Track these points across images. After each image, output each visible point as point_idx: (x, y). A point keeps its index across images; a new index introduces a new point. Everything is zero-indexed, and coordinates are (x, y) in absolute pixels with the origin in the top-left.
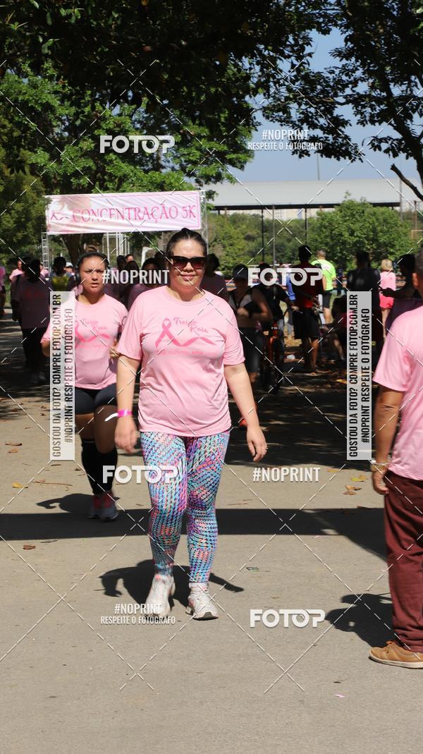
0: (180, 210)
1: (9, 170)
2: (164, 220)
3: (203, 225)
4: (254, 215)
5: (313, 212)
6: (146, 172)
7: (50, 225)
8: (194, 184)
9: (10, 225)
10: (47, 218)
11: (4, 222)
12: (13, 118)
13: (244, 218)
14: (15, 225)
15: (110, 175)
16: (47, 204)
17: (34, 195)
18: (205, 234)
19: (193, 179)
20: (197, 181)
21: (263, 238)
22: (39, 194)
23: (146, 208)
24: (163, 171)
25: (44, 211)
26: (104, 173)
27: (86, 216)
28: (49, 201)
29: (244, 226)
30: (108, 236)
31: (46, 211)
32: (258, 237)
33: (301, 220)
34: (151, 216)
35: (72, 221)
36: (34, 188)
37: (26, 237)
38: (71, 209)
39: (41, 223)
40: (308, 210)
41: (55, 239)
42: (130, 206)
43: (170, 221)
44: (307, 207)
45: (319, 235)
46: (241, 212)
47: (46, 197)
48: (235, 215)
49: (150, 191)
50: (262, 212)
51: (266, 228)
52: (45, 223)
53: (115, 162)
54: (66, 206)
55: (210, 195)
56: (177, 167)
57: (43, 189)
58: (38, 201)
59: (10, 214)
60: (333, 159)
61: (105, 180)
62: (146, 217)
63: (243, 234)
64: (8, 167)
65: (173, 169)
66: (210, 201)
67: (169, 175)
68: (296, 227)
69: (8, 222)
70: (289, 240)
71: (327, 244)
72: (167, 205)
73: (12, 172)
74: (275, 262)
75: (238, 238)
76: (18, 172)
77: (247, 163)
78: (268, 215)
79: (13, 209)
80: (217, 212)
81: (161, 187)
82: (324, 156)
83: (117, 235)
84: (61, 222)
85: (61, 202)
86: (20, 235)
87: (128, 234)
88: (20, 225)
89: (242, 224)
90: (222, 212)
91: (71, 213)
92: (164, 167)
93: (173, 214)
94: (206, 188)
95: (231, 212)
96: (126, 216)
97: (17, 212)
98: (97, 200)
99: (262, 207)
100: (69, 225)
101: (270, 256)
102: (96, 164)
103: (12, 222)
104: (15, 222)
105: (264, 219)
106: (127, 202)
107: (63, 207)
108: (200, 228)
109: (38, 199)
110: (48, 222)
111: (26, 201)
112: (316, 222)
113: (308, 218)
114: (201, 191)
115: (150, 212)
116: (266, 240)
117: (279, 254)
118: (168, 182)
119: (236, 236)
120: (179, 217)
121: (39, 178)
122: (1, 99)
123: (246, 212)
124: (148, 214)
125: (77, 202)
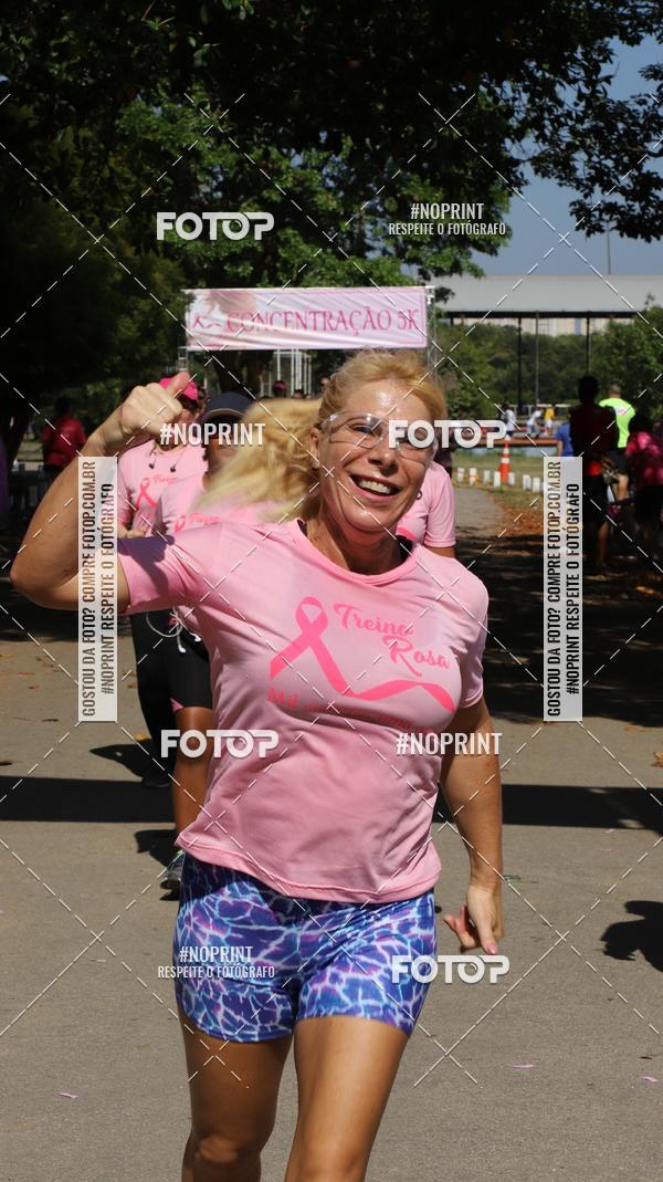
0: (395, 317)
1: (133, 248)
2: (369, 331)
3: (430, 344)
4: (507, 327)
5: (600, 325)
6: (341, 257)
7: (191, 337)
8: (416, 277)
9: (130, 334)
10: (188, 324)
11: (123, 329)
12: (141, 168)
13: (489, 331)
14: (138, 334)
15: (285, 262)
16: (188, 303)
17: (169, 289)
18: (432, 355)
19: (415, 268)
20: (421, 272)
21: (520, 364)
22: (176, 286)
23: (341, 313)
24: (370, 255)
25: (183, 314)
26: (277, 257)
27: (248, 323)
28: (191, 299)
29: (490, 344)
30: (278, 355)
31: (187, 315)
32: (513, 361)
33: (580, 336)
34: (349, 326)
35: (226, 331)
36: (169, 277)
37: (154, 353)
38: (225, 311)
39: (178, 334)
40: (591, 320)
41: (198, 358)
42: (315, 307)
43: (378, 333)
44: (589, 315)
45: (609, 360)
46: (484, 321)
47: (187, 291)
48: (478, 326)
49: (347, 286)
50: (520, 322)
51: (526, 347)
52: (184, 332)
53: (293, 240)
54: (217, 306)
55: (442, 294)
56: (391, 249)
57: (183, 280)
58: (175, 298)
59: (132, 316)
60: (640, 241)
61: (276, 270)
62: (341, 325)
63: (489, 356)
64: (132, 245)
65: (384, 252)
66: (441, 305)
67: (378, 262)
68: (572, 347)
69: (129, 329)
70: (560, 368)
71: (621, 375)
72: (375, 309)
73: (138, 252)
74: (538, 400)
75: (481, 362)
76: (147, 252)
77: (502, 247)
78: (528, 327)
79: (136, 308)
80: (448, 320)
81: (363, 281)
82: (625, 236)
83: (293, 353)
84: (209, 331)
85: (211, 300)
86: (145, 349)
87: (309, 352)
88: (147, 334)
89: (487, 341)
90: (457, 321)
91: (224, 318)
92: (370, 248)
93: (384, 323)
94: (435, 283)
95: (470, 322)
96: (310, 323)
97: (143, 313)
98: (263, 298)
99: (520, 315)
100: (220, 337)
101: (530, 392)
102: (265, 243)
103: (134, 329)
104: (139, 329)
105: (522, 333)
106: (313, 302)
107: (213, 306)
108: (425, 345)
109: (173, 294)
110: (189, 331)
112: (604, 339)
113: (591, 332)
114: (427, 287)
115: (347, 318)
116: (523, 366)
117: (544, 389)
118: (376, 273)
119: (477, 359)
120: (393, 328)
121: (176, 263)
122: (125, 139)
123: (495, 322)
124: (344, 321)
125: (235, 301)
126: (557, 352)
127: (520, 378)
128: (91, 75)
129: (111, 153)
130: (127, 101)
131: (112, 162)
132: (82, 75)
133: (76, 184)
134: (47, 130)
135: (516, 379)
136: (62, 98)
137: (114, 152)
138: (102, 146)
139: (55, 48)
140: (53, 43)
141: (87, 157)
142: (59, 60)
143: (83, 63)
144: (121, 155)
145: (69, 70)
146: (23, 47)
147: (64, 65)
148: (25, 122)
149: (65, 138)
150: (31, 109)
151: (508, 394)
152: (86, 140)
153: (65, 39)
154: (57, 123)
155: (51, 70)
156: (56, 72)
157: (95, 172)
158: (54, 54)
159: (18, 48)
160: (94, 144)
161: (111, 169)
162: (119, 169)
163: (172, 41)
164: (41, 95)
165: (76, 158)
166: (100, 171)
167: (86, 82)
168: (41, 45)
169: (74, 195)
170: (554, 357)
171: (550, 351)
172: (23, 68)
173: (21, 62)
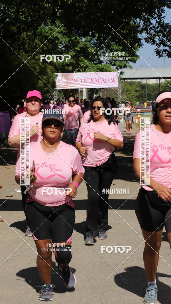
0: (110, 79)
2: (103, 83)
3: (119, 86)
4: (138, 82)
5: (163, 81)
6: (96, 64)
7: (57, 85)
8: (115, 69)
9: (41, 85)
10: (56, 82)
11: (39, 84)
12: (44, 43)
13: (134, 83)
15: (81, 66)
16: (56, 77)
17: (51, 73)
18: (120, 89)
19: (115, 67)
20: (116, 68)
22: (53, 73)
23: (96, 79)
24: (103, 64)
25: (55, 80)
26: (79, 65)
27: (72, 82)
28: (57, 76)
29: (134, 86)
30: (80, 90)
31: (56, 80)
32: (140, 90)
33: (158, 84)
34: (98, 82)
35: (66, 84)
36: (51, 70)
37: (48, 90)
38: (66, 79)
39: (54, 85)
41: (59, 91)
42: (90, 78)
43: (105, 84)
44: (160, 78)
46: (133, 80)
47: (56, 74)
48: (130, 82)
49: (97, 72)
50: (142, 80)
51: (144, 87)
52: (55, 85)
53: (83, 60)
54: (64, 78)
55: (122, 73)
56: (108, 62)
57: (55, 71)
58: (53, 76)
59: (42, 81)
61: (79, 68)
62: (96, 82)
63: (134, 89)
65: (107, 63)
66: (122, 76)
67: (105, 65)
68: (155, 87)
70: (153, 92)
72: (105, 78)
73: (43, 64)
74: (147, 100)
76: (45, 64)
77: (137, 60)
78: (144, 82)
79: (43, 78)
80: (124, 80)
81: (102, 70)
83: (83, 89)
84: (62, 84)
85: (62, 76)
87: (88, 89)
88: (46, 85)
89: (134, 85)
90: (126, 80)
92: (103, 62)
93: (107, 81)
94: (120, 71)
95: (129, 80)
96: (88, 82)
97: (45, 80)
98: (76, 75)
100: (65, 85)
101: (145, 98)
102: (76, 61)
103: (42, 84)
104: (44, 84)
106: (88, 76)
107: (63, 78)
108: (117, 87)
109: (53, 75)
111: (48, 75)
112: (164, 84)
113: (160, 83)
114: (118, 72)
115: (97, 80)
116: (143, 92)
117: (149, 97)
118: (105, 68)
119: (131, 90)
120: (109, 82)
121: (53, 67)
122: (39, 35)
123: (135, 80)
124: (97, 81)
125: (68, 76)
126: (152, 88)
127: (142, 95)
128: (30, 19)
129: (36, 39)
130: (40, 25)
131: (36, 41)
132: (28, 19)
133: (27, 47)
134: (19, 33)
135: (141, 95)
136: (23, 25)
137: (37, 38)
138: (33, 37)
139: (21, 12)
140: (20, 10)
141: (30, 40)
142: (22, 15)
143: (28, 16)
144: (38, 39)
145: (24, 18)
146: (13, 12)
147: (23, 16)
148: (14, 31)
149: (24, 35)
150: (15, 28)
151: (139, 99)
152: (29, 35)
153: (23, 10)
154: (22, 31)
155: (20, 18)
156: (21, 18)
157: (32, 44)
158: (21, 13)
159: (11, 12)
160: (31, 36)
161: (36, 43)
162: (38, 43)
163: (51, 9)
164: (18, 24)
165: (27, 40)
166: (33, 43)
167: (29, 20)
168: (17, 11)
169: (27, 50)
170: (151, 89)
171: (150, 88)
172: (13, 17)
173: (12, 16)
